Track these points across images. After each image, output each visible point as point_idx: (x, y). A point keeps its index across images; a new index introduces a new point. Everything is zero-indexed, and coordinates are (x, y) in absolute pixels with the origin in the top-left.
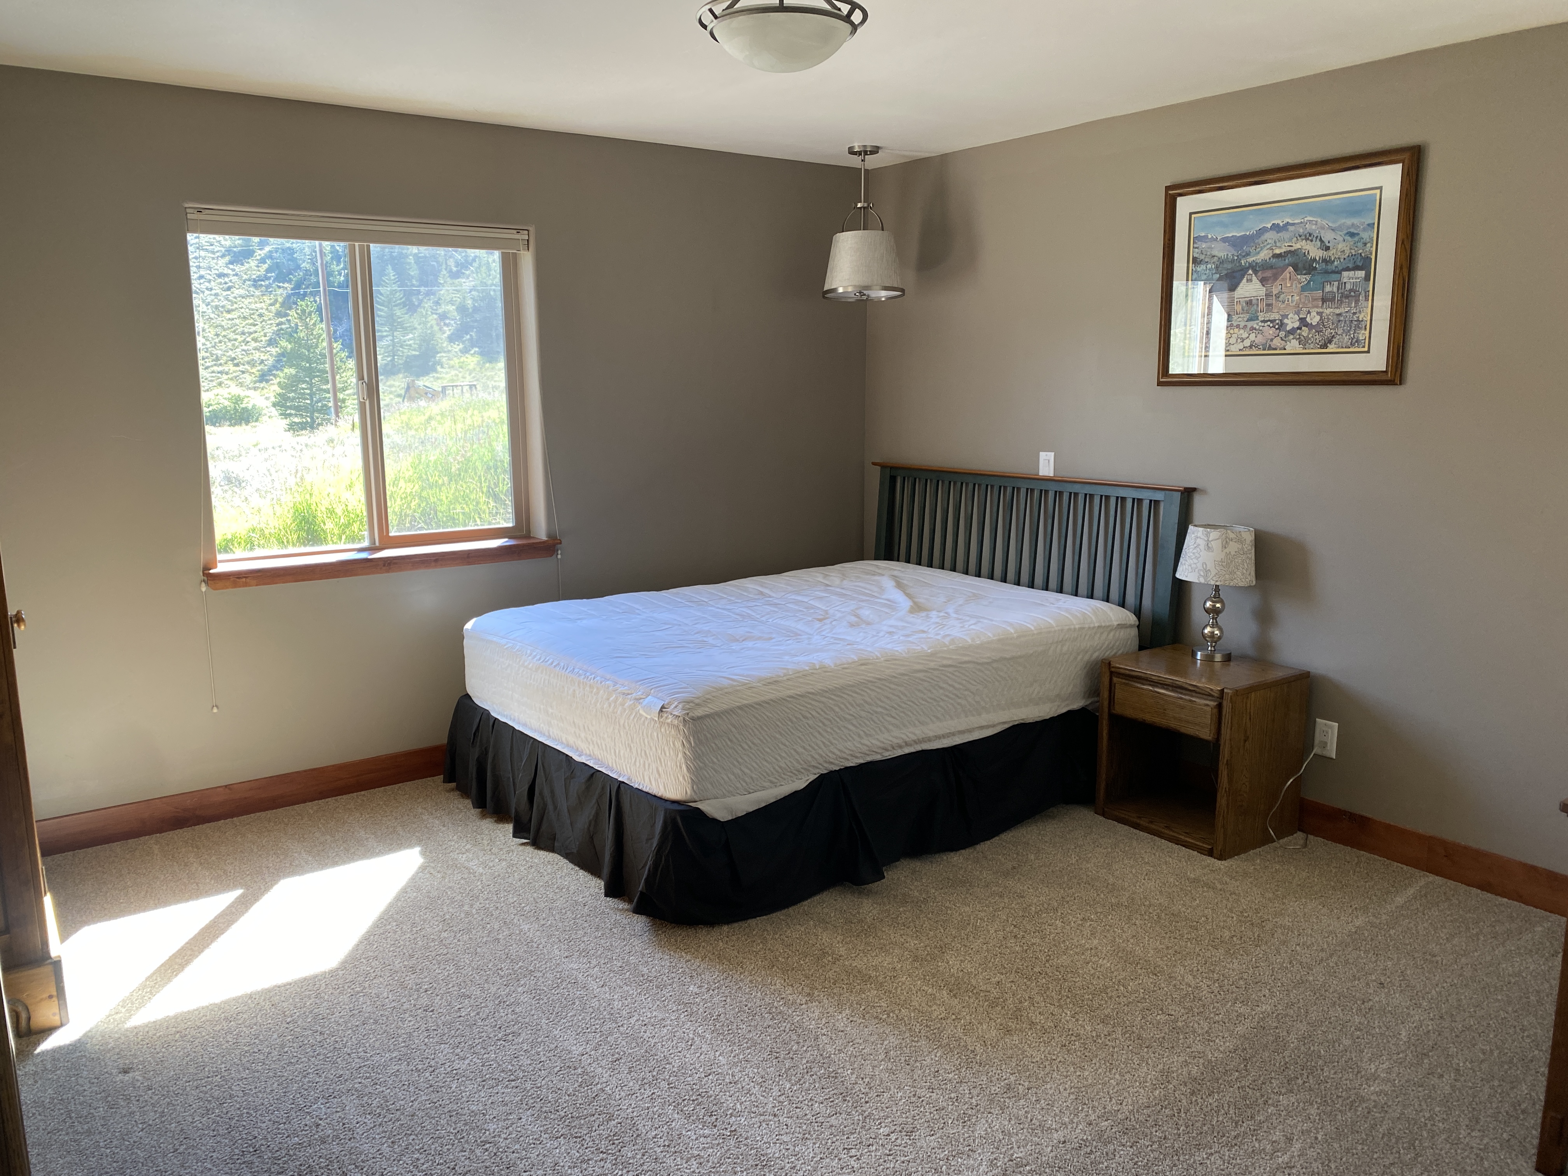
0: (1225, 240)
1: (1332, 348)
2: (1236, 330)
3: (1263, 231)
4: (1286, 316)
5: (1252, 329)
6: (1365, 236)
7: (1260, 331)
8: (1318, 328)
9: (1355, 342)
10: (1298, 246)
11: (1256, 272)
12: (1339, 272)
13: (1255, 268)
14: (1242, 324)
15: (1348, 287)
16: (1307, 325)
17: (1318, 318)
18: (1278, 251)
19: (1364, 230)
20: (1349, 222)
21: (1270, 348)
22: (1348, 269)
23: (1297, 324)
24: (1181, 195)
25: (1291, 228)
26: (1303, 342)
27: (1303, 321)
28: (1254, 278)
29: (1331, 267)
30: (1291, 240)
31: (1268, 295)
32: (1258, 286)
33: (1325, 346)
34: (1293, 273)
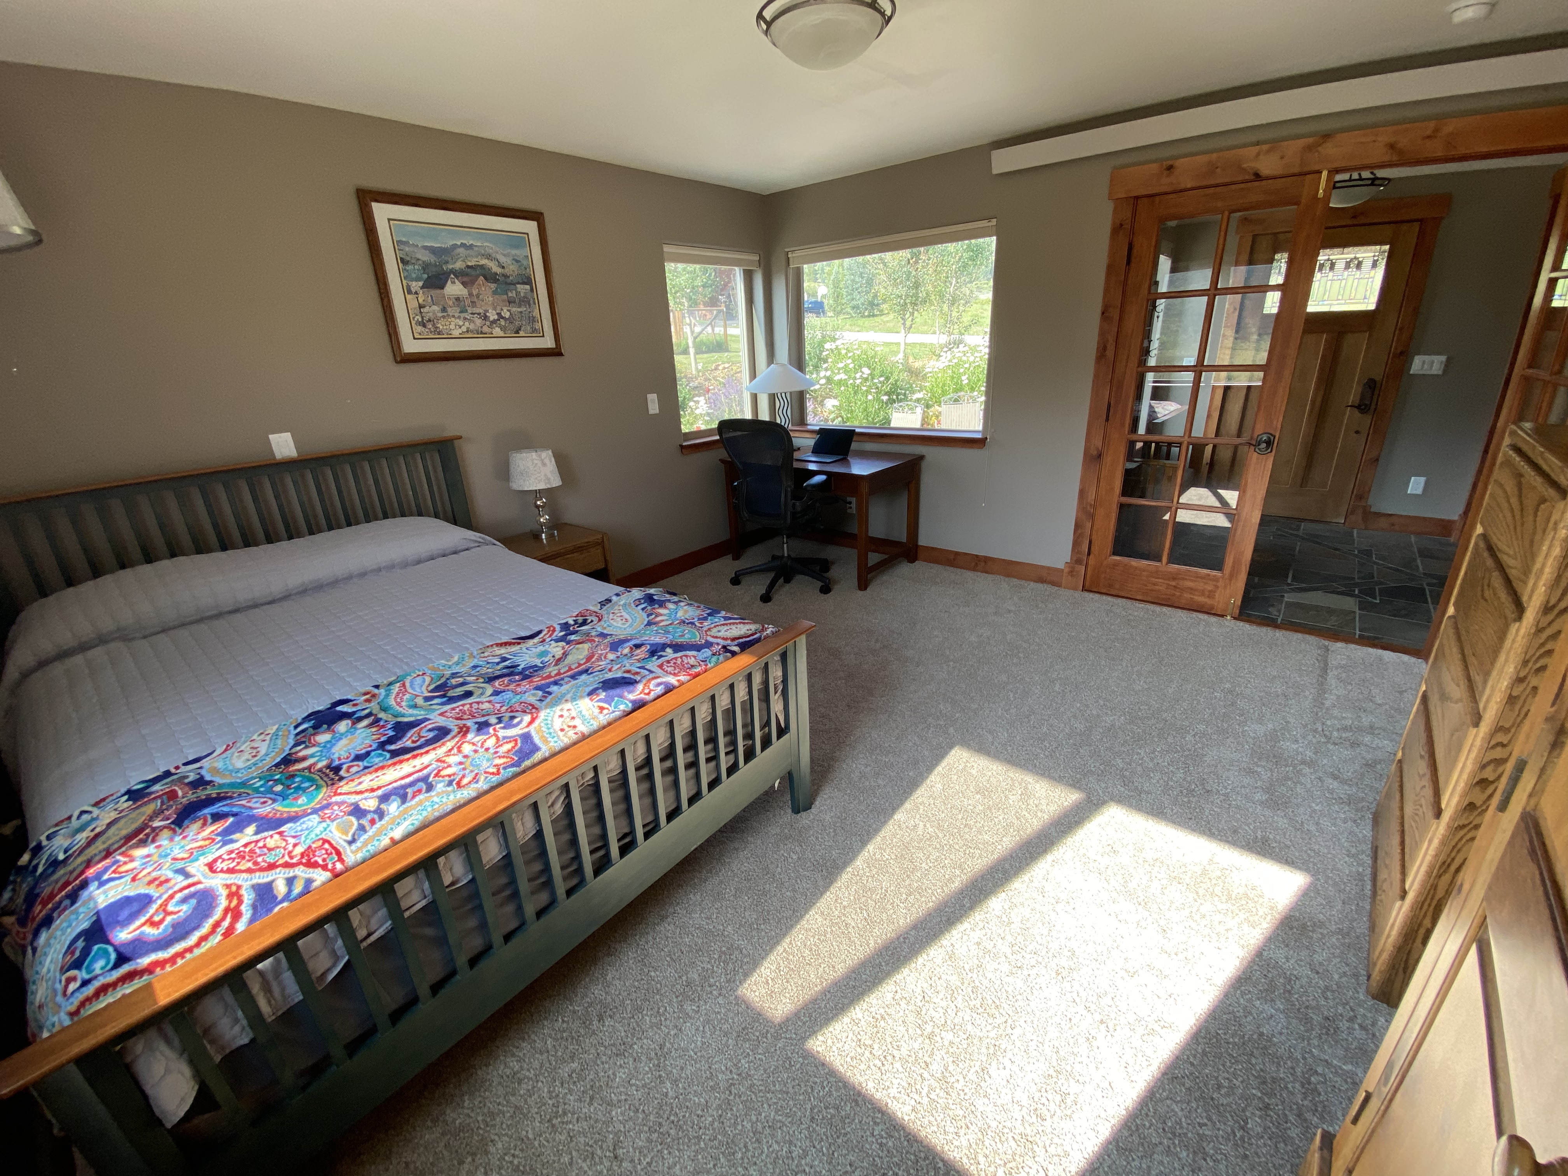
0: (426, 248)
1: (522, 333)
2: (453, 319)
3: (455, 246)
4: (486, 311)
5: (465, 319)
6: (525, 263)
7: (470, 321)
8: (511, 320)
9: (534, 330)
10: (483, 262)
11: (457, 277)
12: (514, 284)
13: (459, 274)
14: (456, 315)
15: (522, 295)
16: (503, 318)
17: (508, 313)
18: (470, 264)
19: (524, 259)
20: (514, 252)
21: (482, 333)
22: (519, 283)
23: (496, 317)
24: (373, 200)
25: (476, 249)
26: (503, 329)
27: (499, 314)
28: (456, 281)
29: (509, 281)
30: (477, 257)
31: (471, 294)
32: (461, 287)
33: (517, 332)
34: (484, 281)
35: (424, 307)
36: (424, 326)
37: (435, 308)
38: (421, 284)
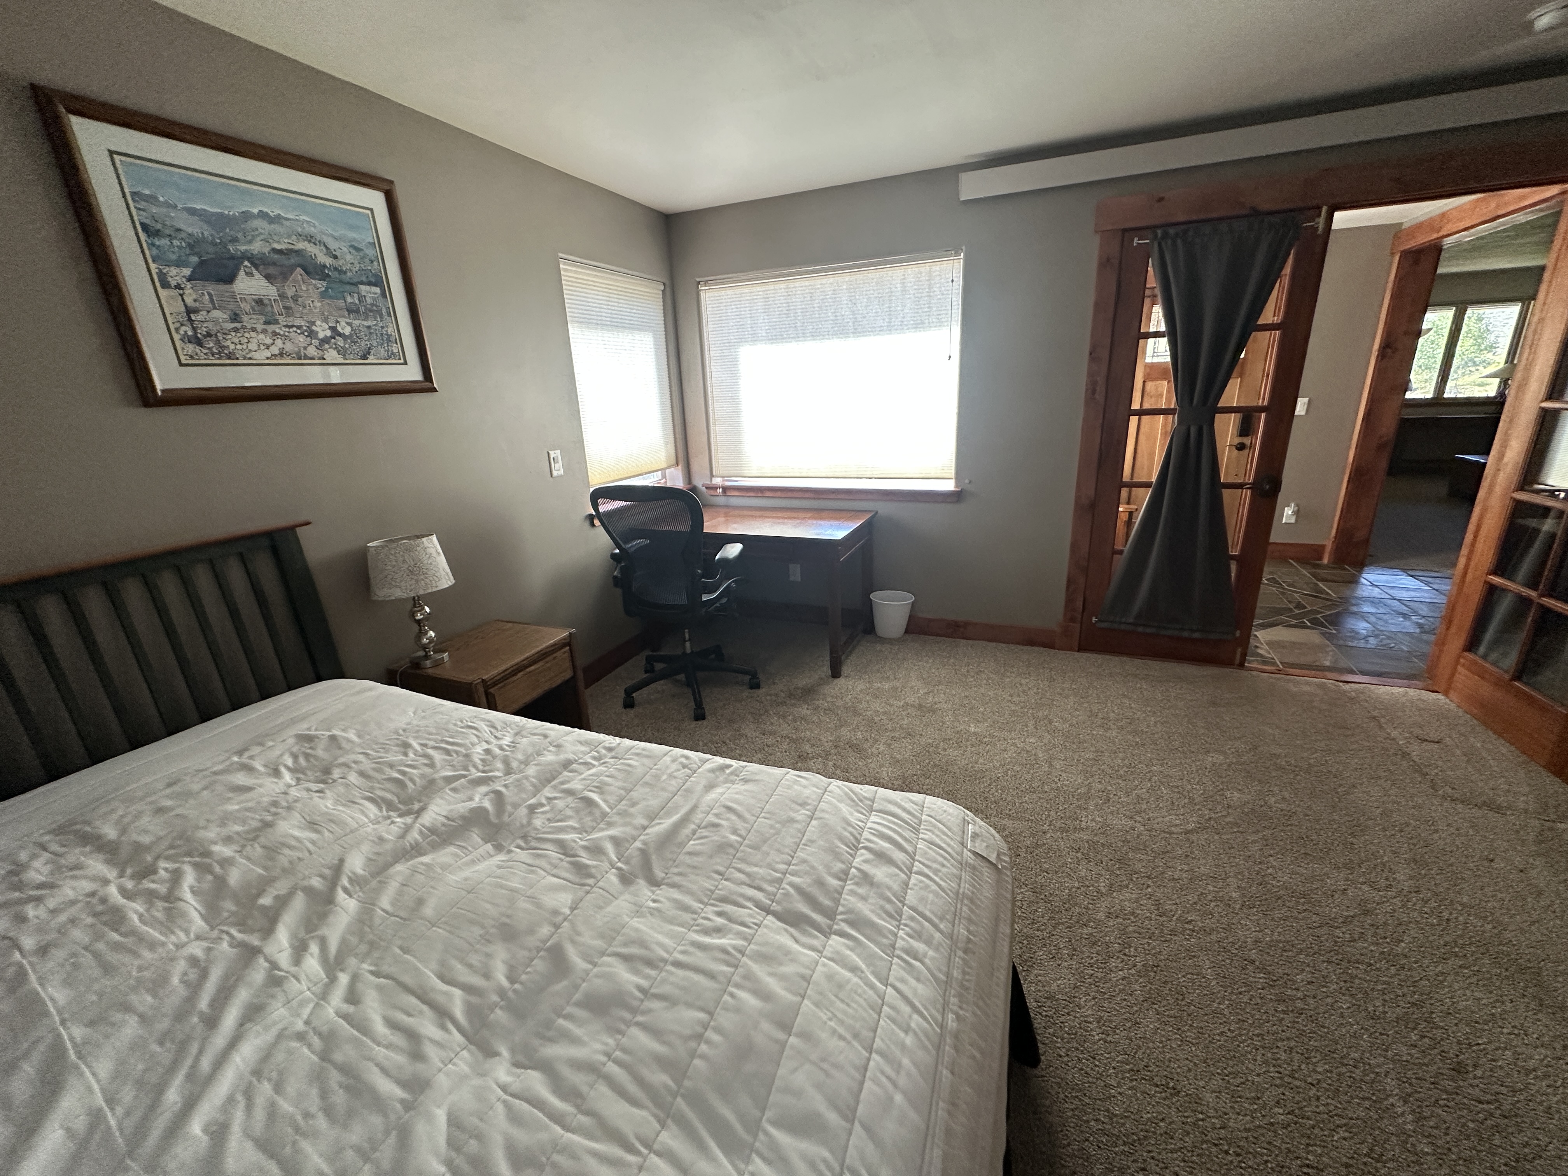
2: (253, 334)
3: (247, 216)
4: (312, 323)
5: (275, 334)
6: (370, 252)
7: (285, 338)
9: (391, 355)
10: (300, 246)
11: (256, 267)
12: (355, 284)
13: (258, 262)
14: (259, 327)
15: (369, 301)
16: (340, 335)
17: (349, 328)
18: (277, 246)
20: (350, 234)
21: (306, 357)
22: (362, 283)
23: (329, 333)
24: (79, 113)
25: (287, 223)
26: (342, 352)
27: (333, 329)
28: (255, 272)
29: (345, 278)
30: (289, 237)
31: (282, 296)
32: (264, 283)
33: (364, 357)
34: (306, 277)
35: (196, 311)
36: (199, 343)
37: (216, 314)
38: (187, 272)
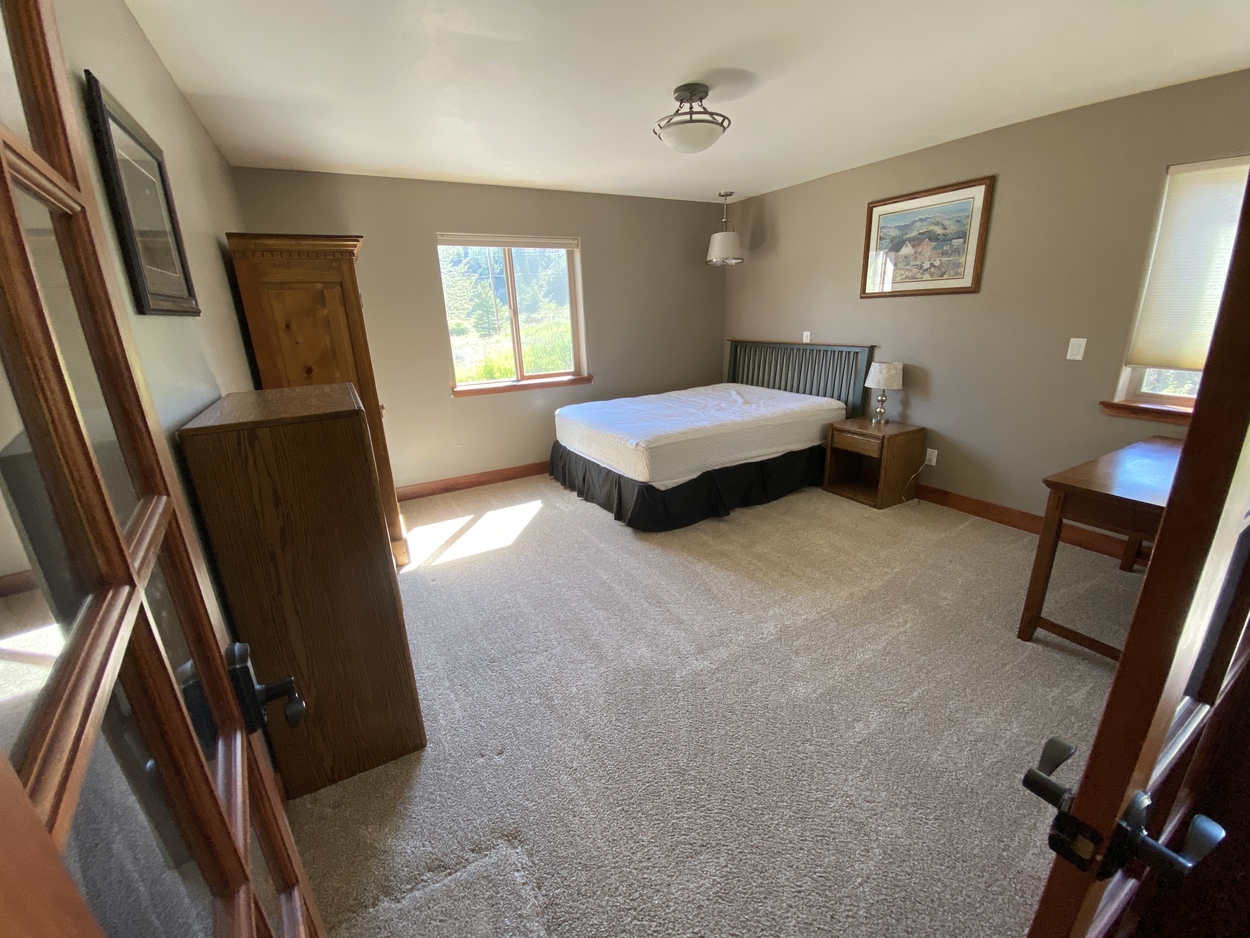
0: (895, 227)
1: (945, 277)
3: (914, 222)
4: (923, 263)
5: (907, 269)
6: (965, 222)
7: (911, 270)
8: (938, 268)
9: (957, 274)
10: (930, 229)
11: (910, 242)
12: (951, 240)
13: (910, 240)
14: (902, 267)
15: (955, 247)
16: (934, 266)
17: (939, 263)
18: (921, 231)
19: (965, 219)
20: (957, 215)
21: (915, 278)
22: (955, 238)
23: (929, 266)
24: (875, 207)
25: (929, 220)
26: (931, 274)
27: (932, 264)
28: (909, 245)
29: (947, 238)
30: (928, 225)
31: (916, 253)
32: (911, 248)
33: (942, 276)
34: (928, 241)
38: (886, 250)
